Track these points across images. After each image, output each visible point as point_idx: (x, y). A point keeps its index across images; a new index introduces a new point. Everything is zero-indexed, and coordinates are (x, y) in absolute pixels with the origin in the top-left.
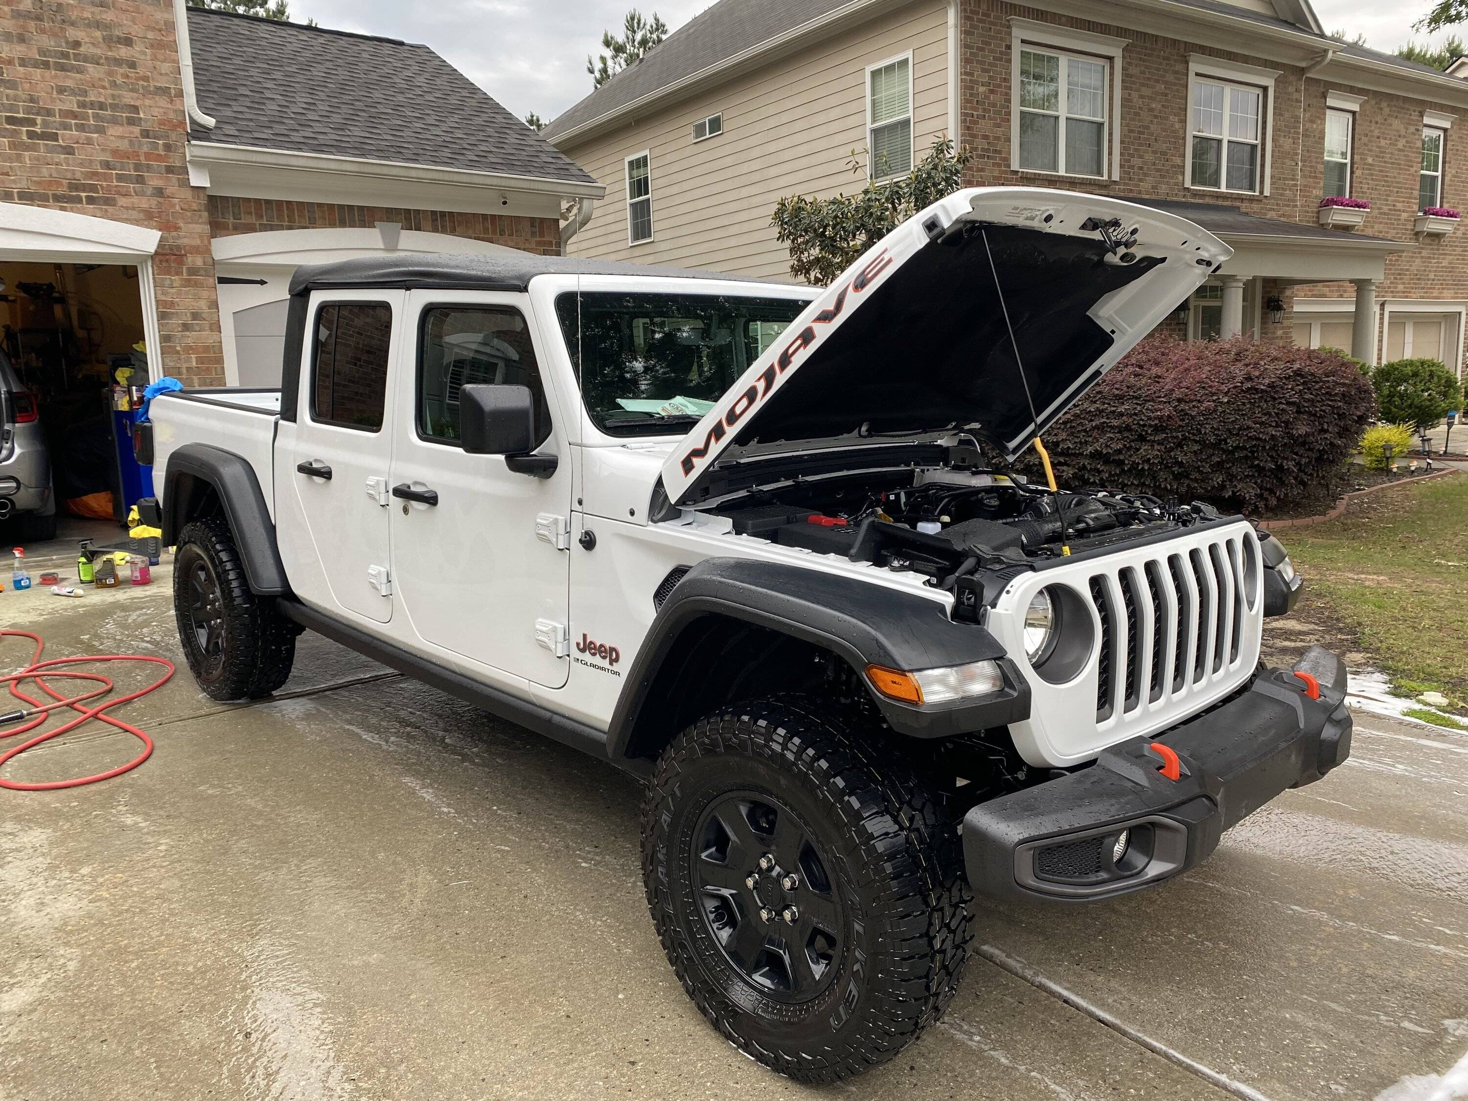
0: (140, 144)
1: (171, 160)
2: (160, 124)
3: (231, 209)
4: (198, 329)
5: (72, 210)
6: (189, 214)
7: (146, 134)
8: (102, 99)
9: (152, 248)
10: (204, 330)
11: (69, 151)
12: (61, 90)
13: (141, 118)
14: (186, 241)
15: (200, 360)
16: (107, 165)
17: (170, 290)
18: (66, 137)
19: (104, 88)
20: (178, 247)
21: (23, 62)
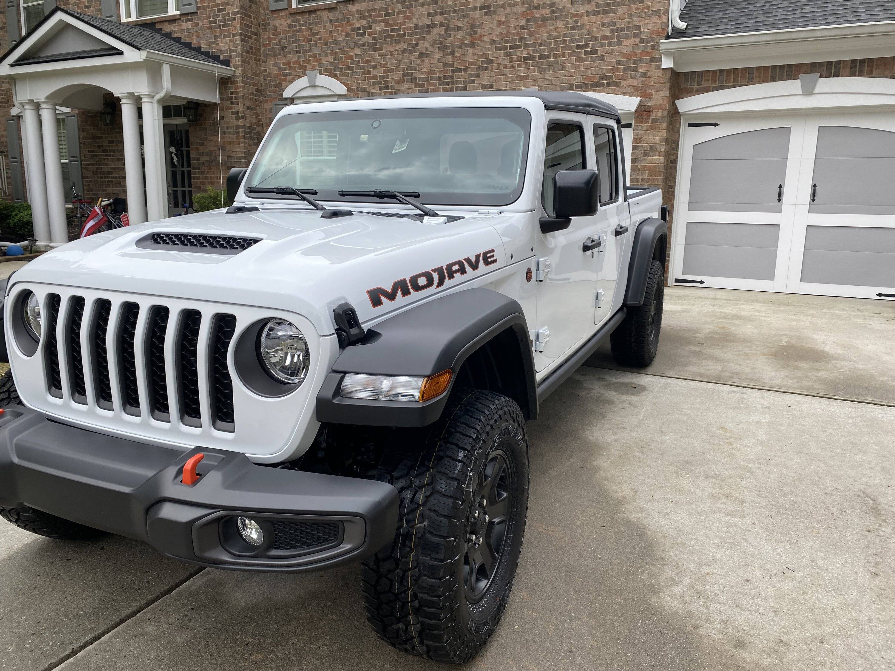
0: (638, 48)
1: (653, 54)
2: (651, 33)
3: (696, 79)
4: (652, 155)
5: (599, 91)
6: (658, 86)
7: (642, 41)
8: (622, 26)
9: (633, 108)
10: (655, 156)
11: (602, 58)
12: (603, 25)
13: (641, 32)
14: (654, 103)
15: (650, 174)
16: (619, 63)
17: (640, 132)
18: (602, 51)
19: (625, 18)
20: (649, 107)
21: (588, 14)
